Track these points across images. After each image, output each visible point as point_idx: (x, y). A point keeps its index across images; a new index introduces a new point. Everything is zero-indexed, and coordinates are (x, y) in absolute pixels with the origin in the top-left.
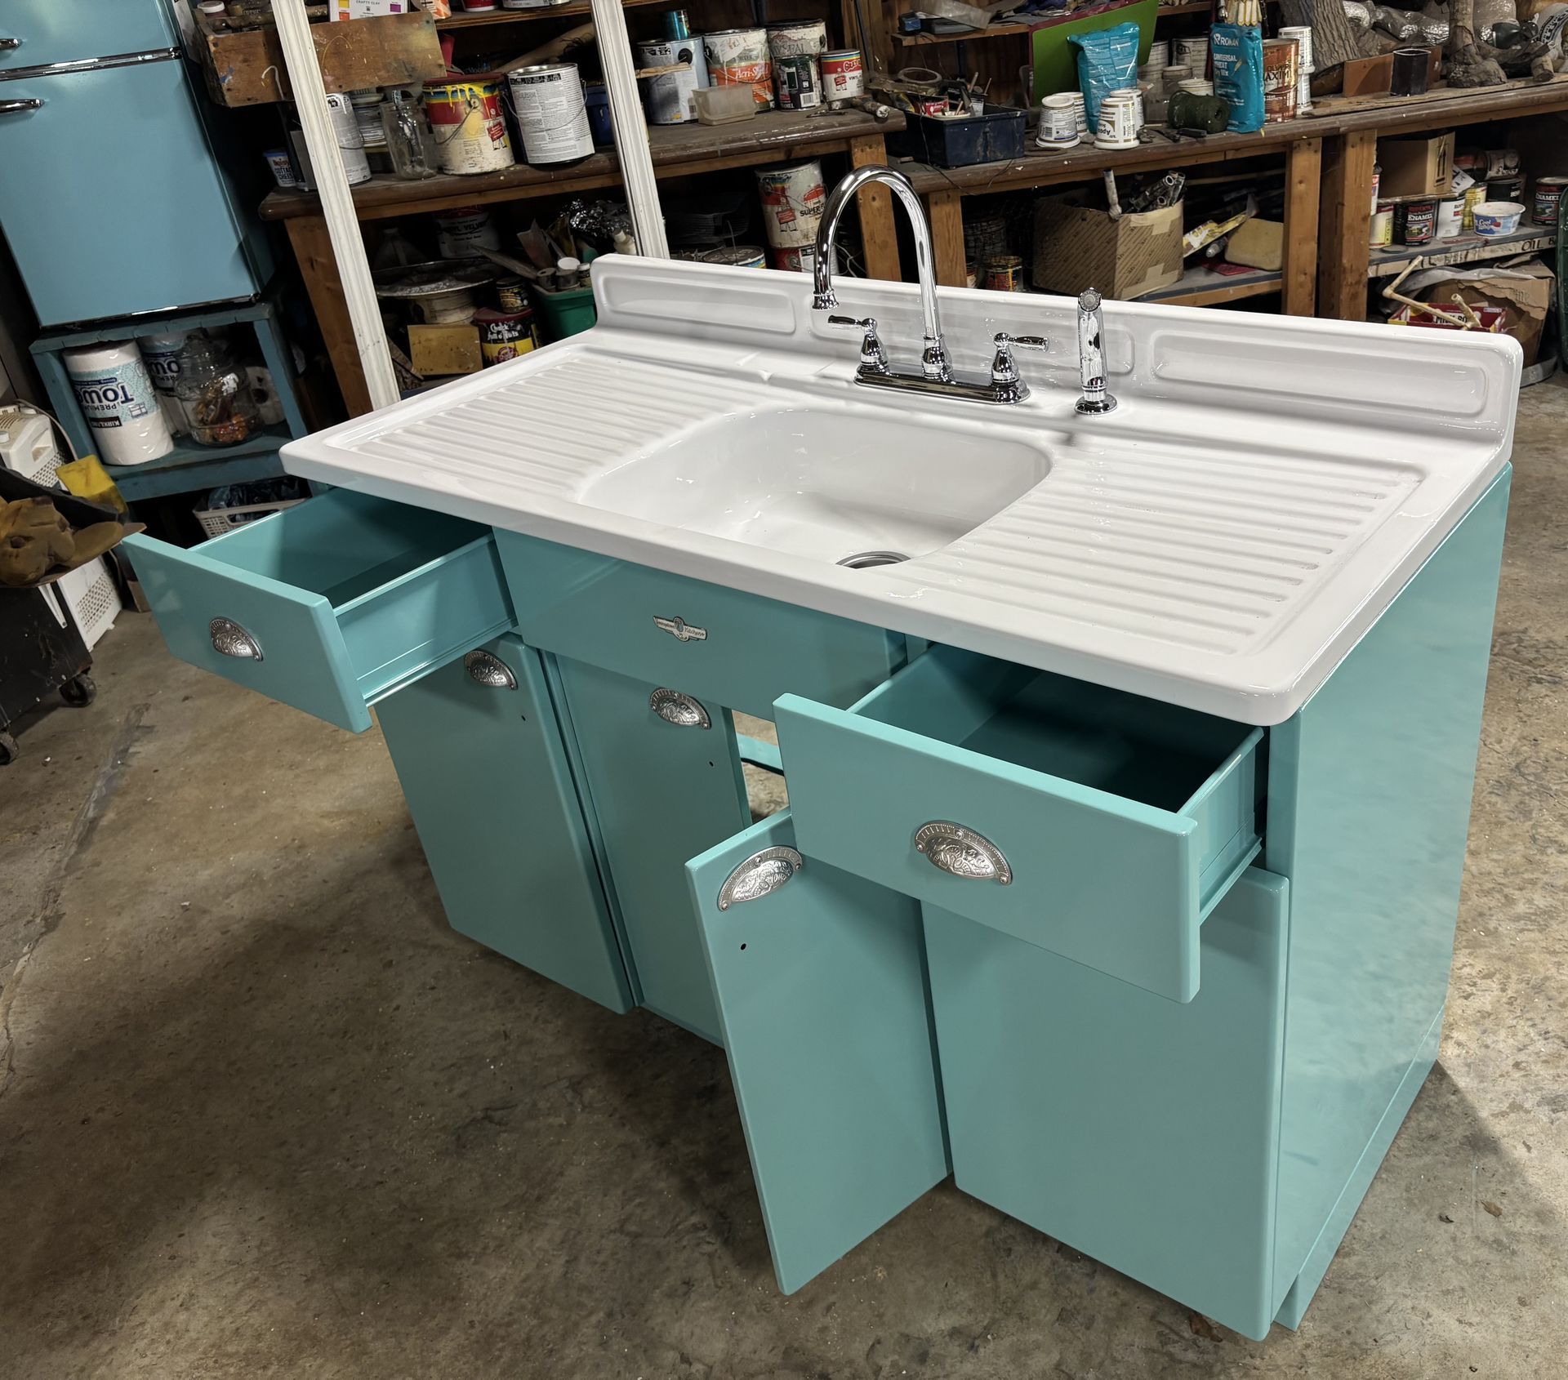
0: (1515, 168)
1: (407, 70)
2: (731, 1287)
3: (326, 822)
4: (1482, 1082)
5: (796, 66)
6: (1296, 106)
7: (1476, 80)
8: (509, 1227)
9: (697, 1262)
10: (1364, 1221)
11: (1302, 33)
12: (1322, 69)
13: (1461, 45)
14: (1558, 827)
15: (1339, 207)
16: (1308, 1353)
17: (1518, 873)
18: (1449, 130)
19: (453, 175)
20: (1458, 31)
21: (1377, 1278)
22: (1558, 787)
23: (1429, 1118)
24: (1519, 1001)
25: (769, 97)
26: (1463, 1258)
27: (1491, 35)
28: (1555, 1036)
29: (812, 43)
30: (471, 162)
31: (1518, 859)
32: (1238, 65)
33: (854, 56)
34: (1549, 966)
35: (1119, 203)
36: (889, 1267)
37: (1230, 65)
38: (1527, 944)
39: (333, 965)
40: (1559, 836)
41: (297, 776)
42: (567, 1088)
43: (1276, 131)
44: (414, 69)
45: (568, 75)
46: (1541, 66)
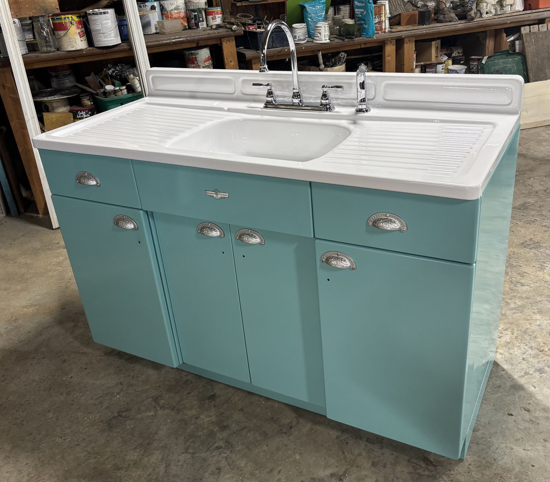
0: (461, 53)
1: (44, 10)
2: (237, 468)
3: (25, 309)
4: (512, 366)
5: (197, 12)
6: (385, 29)
7: (448, 20)
8: (138, 456)
9: (221, 461)
10: (480, 418)
11: (385, 2)
12: (393, 16)
13: (441, 8)
14: (519, 277)
15: (403, 66)
16: (471, 467)
17: (509, 294)
18: (438, 38)
19: (64, 51)
20: (440, 3)
21: (490, 438)
22: (516, 264)
23: (496, 380)
24: (519, 337)
25: (186, 24)
26: (520, 428)
27: (450, 5)
28: (535, 348)
29: (202, 4)
30: (71, 46)
31: (507, 289)
32: (365, 13)
33: (219, 9)
34: (527, 324)
35: (323, 64)
36: (301, 454)
37: (362, 13)
38: (517, 317)
39: (39, 364)
40: (520, 280)
41: (8, 293)
42: (152, 401)
43: (380, 37)
44: (47, 10)
45: (111, 12)
46: (470, 15)
